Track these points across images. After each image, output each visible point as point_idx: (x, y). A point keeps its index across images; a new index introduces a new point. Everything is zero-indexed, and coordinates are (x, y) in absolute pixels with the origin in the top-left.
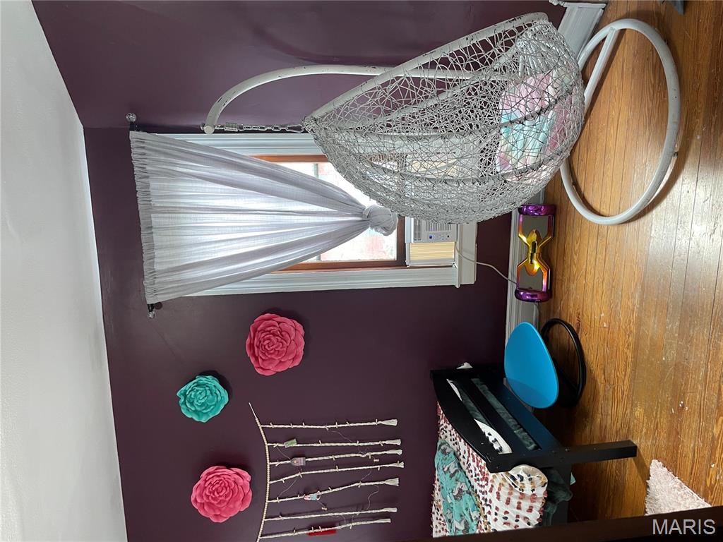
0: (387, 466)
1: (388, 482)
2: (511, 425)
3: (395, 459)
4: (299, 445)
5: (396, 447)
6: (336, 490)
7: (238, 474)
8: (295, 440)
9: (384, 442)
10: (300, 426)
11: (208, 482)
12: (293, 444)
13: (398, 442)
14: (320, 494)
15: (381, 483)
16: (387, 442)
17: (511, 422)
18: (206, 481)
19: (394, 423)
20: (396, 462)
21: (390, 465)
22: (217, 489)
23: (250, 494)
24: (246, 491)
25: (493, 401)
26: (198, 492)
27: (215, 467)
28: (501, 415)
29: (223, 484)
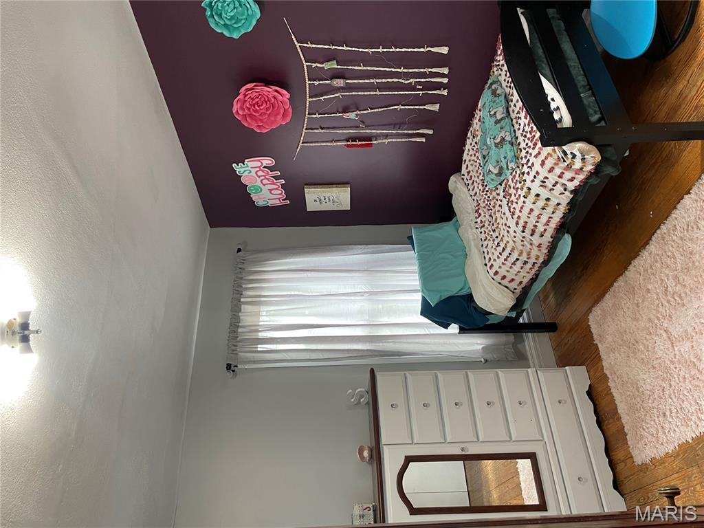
0: (430, 92)
1: (428, 107)
2: (579, 85)
3: (439, 86)
4: (339, 67)
5: (443, 75)
6: (375, 110)
7: (276, 91)
8: (335, 62)
9: (430, 70)
10: (341, 48)
11: (248, 97)
12: (333, 65)
13: (446, 71)
14: (359, 113)
15: (421, 107)
16: (433, 70)
17: (581, 80)
18: (245, 96)
19: (444, 50)
20: (440, 89)
21: (433, 92)
22: (257, 103)
23: (290, 110)
24: (287, 107)
25: (567, 47)
26: (239, 105)
27: (254, 84)
28: (571, 69)
29: (263, 99)
